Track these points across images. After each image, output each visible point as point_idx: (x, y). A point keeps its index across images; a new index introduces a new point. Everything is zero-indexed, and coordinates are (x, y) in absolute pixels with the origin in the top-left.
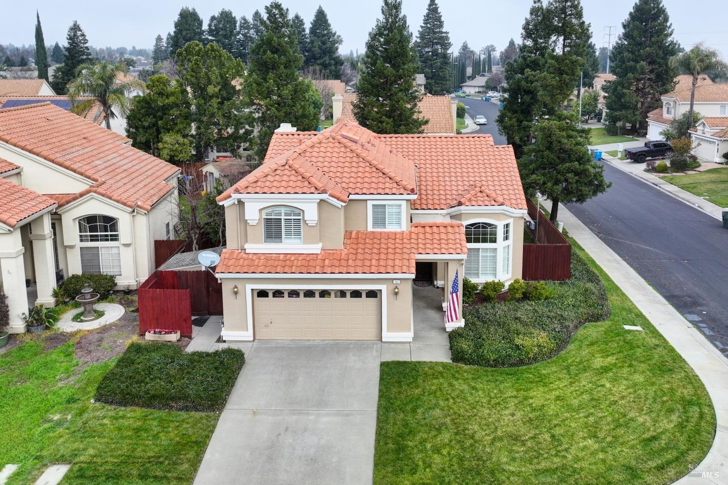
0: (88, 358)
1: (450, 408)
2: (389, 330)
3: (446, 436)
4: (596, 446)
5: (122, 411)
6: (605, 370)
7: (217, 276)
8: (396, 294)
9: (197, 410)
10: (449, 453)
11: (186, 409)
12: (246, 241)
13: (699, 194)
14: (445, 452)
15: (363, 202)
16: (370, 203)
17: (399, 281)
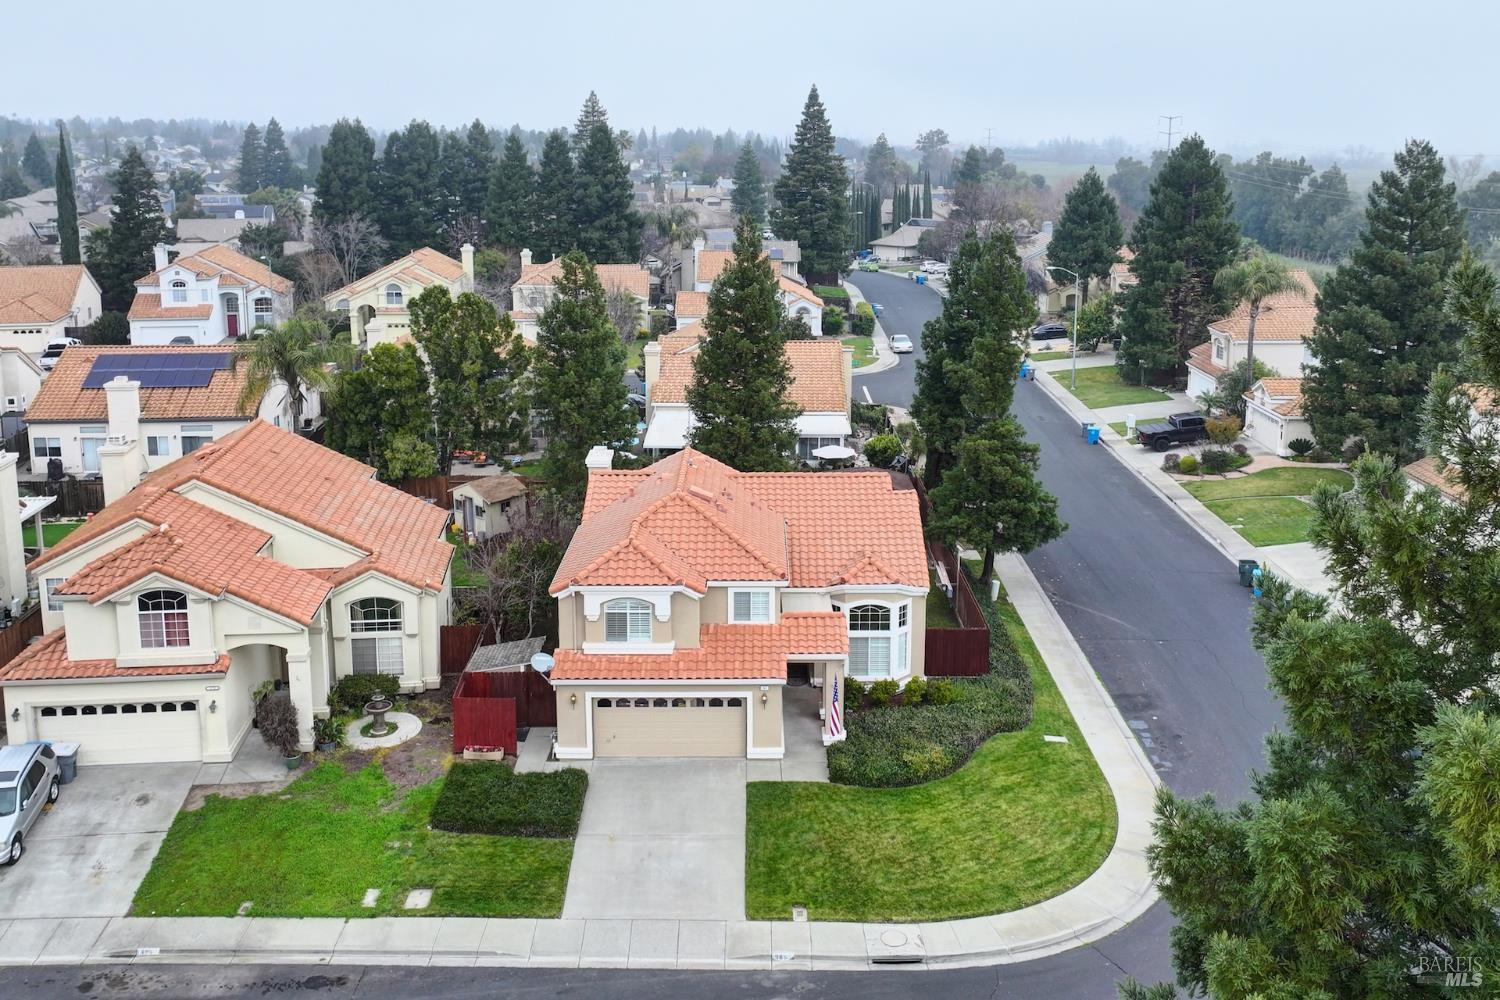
0: (404, 781)
1: (825, 832)
2: (755, 745)
3: (820, 859)
4: (977, 868)
5: (466, 838)
6: (1006, 789)
7: (553, 683)
8: (764, 702)
9: (549, 836)
10: (822, 875)
11: (537, 834)
12: (584, 639)
13: (1229, 520)
14: (818, 874)
15: (723, 590)
16: (731, 591)
17: (768, 688)
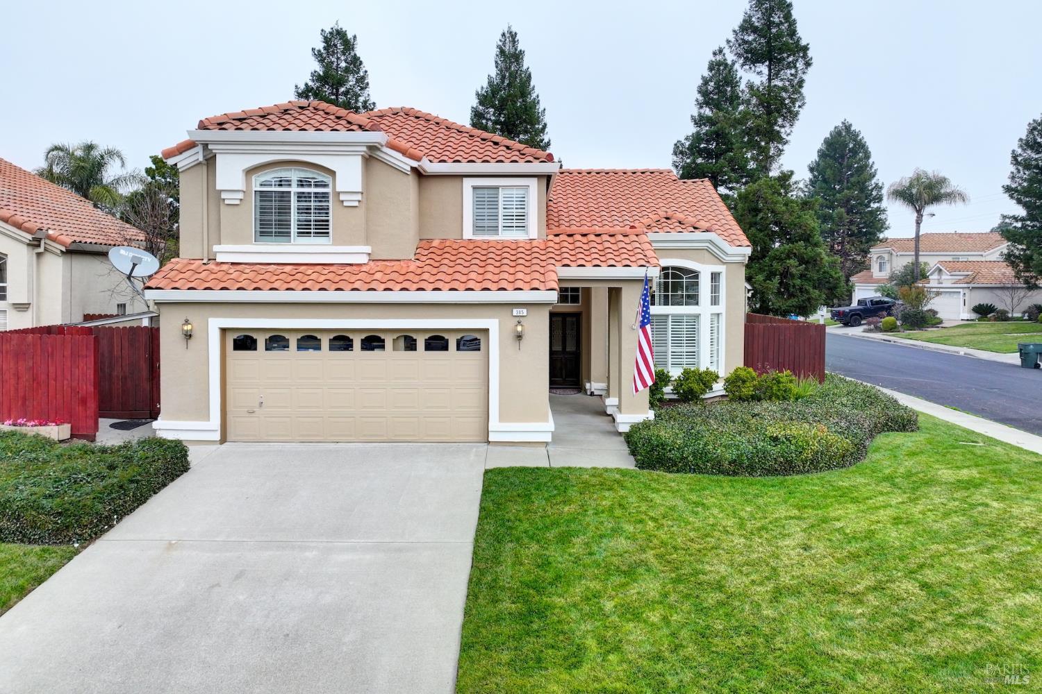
2: (502, 418)
12: (219, 238)
15: (456, 182)
16: (468, 184)
17: (525, 311)
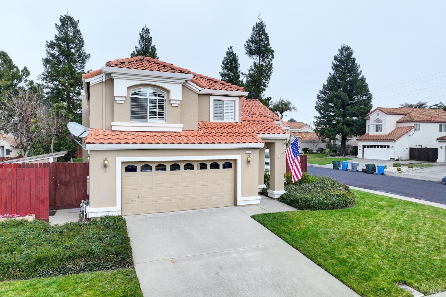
2: (242, 195)
7: (87, 146)
8: (248, 162)
12: (113, 121)
15: (207, 98)
16: (212, 98)
17: (251, 151)
